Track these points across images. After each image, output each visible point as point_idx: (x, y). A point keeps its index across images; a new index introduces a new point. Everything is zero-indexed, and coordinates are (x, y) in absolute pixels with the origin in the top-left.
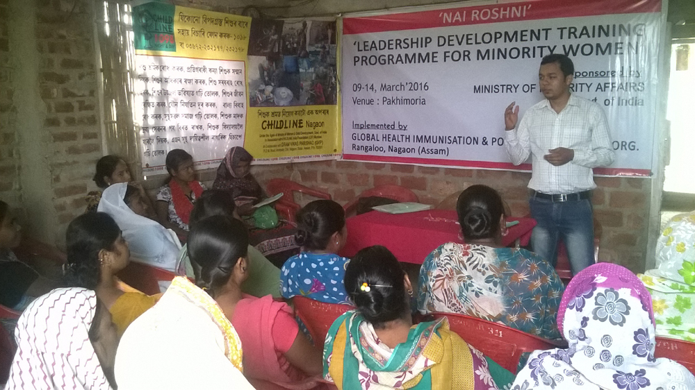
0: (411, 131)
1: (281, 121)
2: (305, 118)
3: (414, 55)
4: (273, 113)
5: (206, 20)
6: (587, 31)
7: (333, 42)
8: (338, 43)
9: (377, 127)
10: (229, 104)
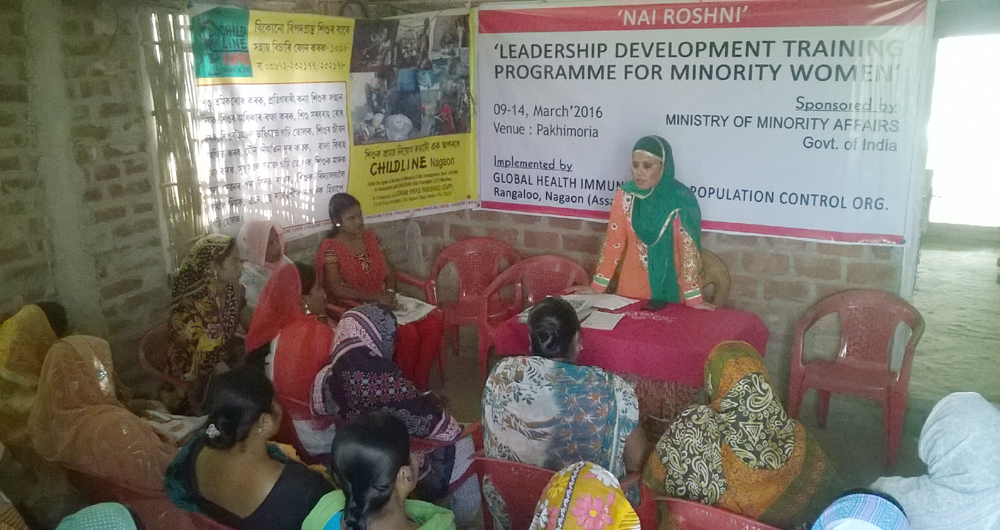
0: (578, 174)
1: (397, 161)
2: (430, 155)
4: (385, 152)
5: (292, 27)
6: (824, 47)
7: (466, 43)
8: (472, 47)
9: (529, 165)
10: (327, 145)
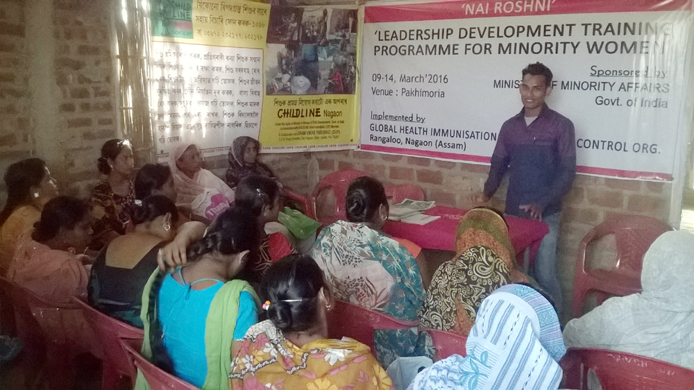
0: (428, 125)
1: (297, 110)
3: (435, 46)
4: (289, 102)
5: (224, 7)
6: (612, 28)
7: (354, 30)
8: (359, 32)
9: (395, 118)
10: (246, 92)
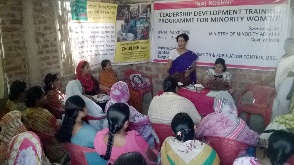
1: (129, 47)
2: (140, 45)
4: (126, 44)
5: (99, 6)
6: (257, 11)
9: (168, 48)
10: (109, 41)
